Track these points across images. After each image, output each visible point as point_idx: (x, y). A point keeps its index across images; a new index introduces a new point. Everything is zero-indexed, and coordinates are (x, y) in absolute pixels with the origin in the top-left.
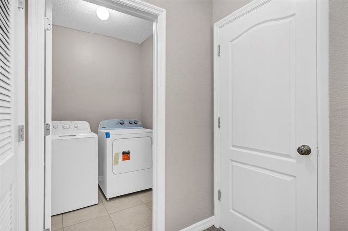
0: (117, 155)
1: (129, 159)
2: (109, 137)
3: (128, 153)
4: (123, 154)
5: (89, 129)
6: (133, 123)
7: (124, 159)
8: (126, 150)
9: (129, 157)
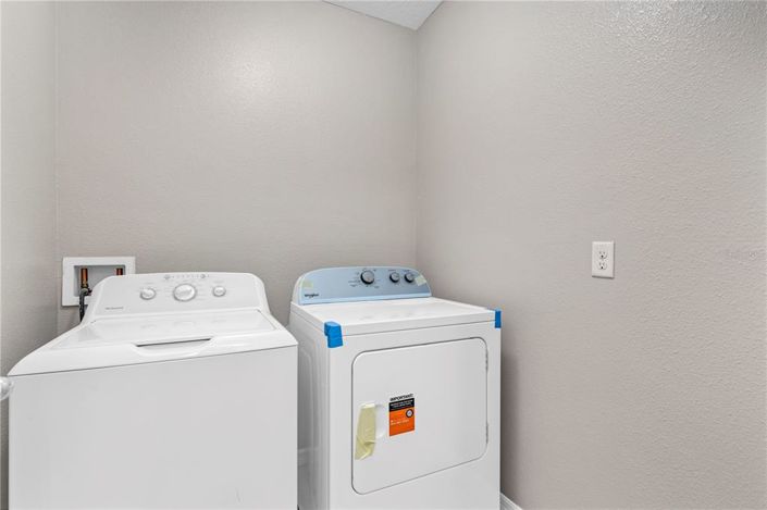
0: (368, 414)
1: (412, 428)
2: (340, 343)
3: (409, 403)
4: (391, 409)
5: (263, 306)
6: (402, 281)
7: (394, 431)
8: (400, 392)
9: (412, 418)
